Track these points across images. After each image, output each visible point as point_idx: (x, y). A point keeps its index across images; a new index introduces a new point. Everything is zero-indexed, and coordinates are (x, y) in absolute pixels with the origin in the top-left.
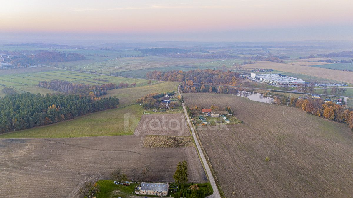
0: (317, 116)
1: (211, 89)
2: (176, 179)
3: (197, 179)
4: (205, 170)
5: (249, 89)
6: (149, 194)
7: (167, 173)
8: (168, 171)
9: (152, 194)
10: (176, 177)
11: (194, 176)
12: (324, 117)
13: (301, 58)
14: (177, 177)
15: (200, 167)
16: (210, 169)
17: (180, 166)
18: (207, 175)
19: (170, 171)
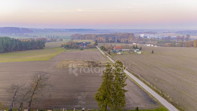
1: (116, 41)
2: (101, 100)
3: (136, 102)
4: (143, 88)
7: (82, 94)
8: (85, 91)
10: (101, 98)
11: (130, 98)
14: (105, 98)
15: (132, 84)
16: (150, 87)
17: (108, 76)
18: (150, 95)
19: (87, 91)
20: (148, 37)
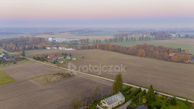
0: (106, 50)
1: (34, 47)
5: (55, 45)
6: (114, 106)
9: (116, 105)
12: (109, 50)
13: (59, 33)
20: (57, 41)
